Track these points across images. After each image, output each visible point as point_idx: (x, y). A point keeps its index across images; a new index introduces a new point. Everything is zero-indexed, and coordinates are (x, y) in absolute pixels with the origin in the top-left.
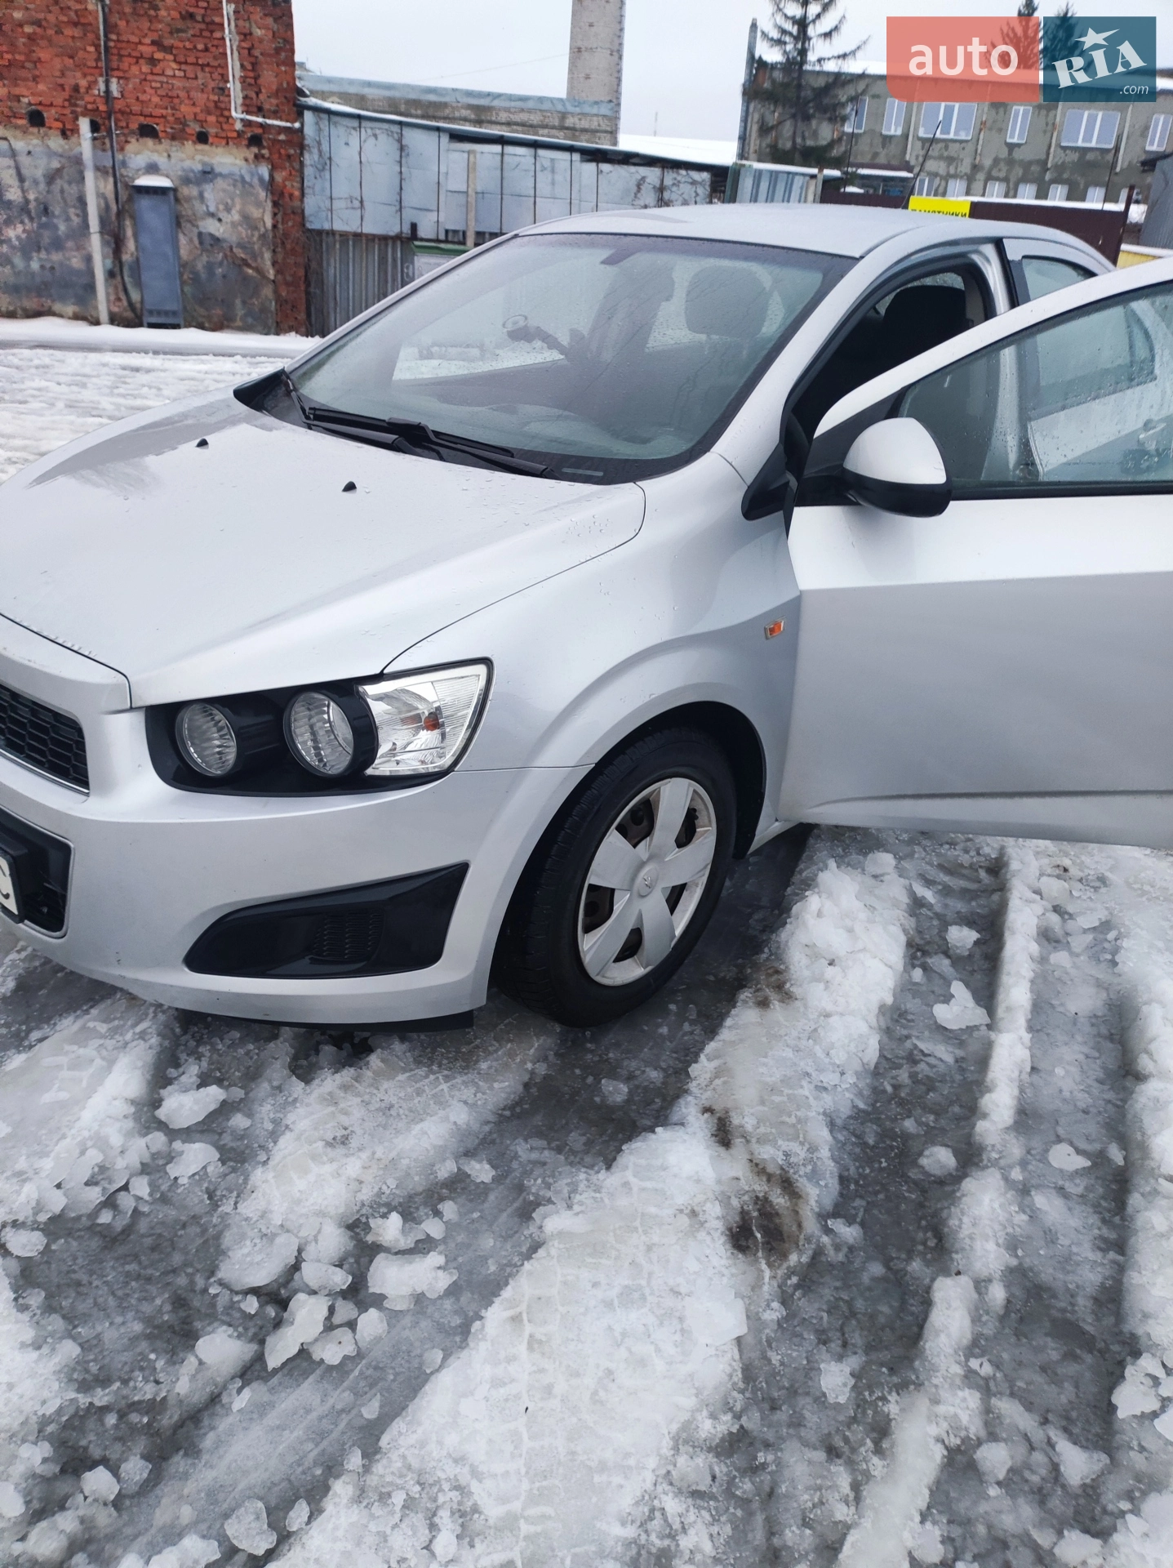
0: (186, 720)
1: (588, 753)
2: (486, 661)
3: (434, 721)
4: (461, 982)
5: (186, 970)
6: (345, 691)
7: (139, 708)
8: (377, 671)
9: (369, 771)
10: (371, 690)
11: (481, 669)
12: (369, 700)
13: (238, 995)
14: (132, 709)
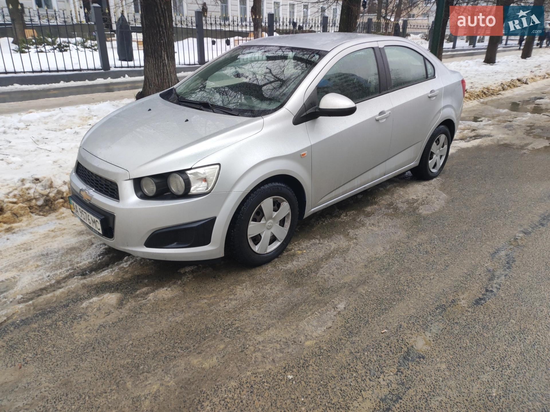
0: (143, 182)
1: (247, 188)
2: (219, 164)
3: (205, 180)
4: (216, 249)
5: (145, 247)
6: (182, 172)
7: (131, 179)
8: (190, 167)
9: (190, 194)
10: (188, 172)
11: (218, 166)
12: (188, 175)
13: (158, 253)
14: (130, 179)
